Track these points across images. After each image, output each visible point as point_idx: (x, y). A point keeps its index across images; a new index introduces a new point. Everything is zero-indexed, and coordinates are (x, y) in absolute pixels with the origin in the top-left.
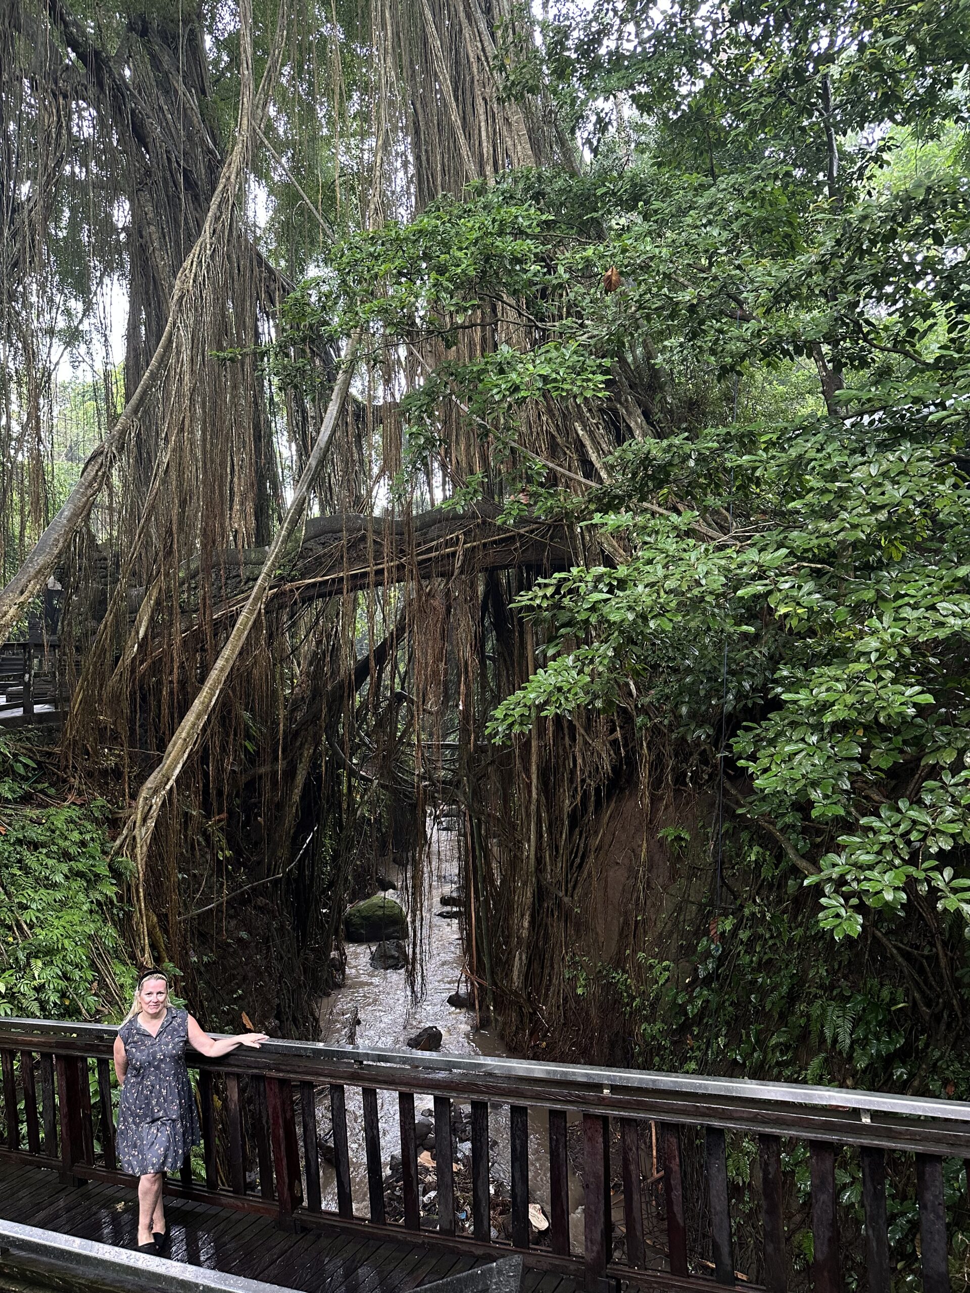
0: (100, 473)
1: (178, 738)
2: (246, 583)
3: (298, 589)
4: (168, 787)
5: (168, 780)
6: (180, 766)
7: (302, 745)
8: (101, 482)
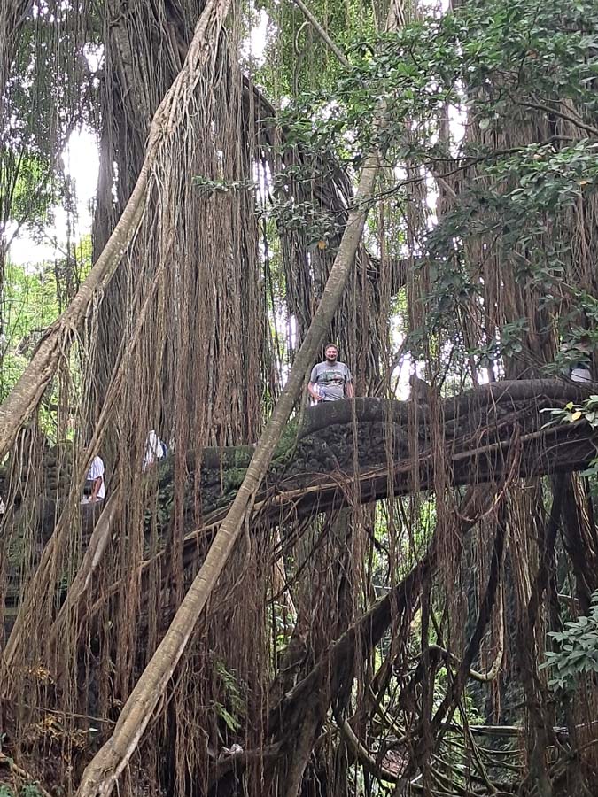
0: (54, 355)
1: (135, 701)
2: (228, 492)
3: (295, 499)
4: (120, 770)
5: (121, 759)
6: (136, 740)
7: (300, 721)
8: (55, 364)
